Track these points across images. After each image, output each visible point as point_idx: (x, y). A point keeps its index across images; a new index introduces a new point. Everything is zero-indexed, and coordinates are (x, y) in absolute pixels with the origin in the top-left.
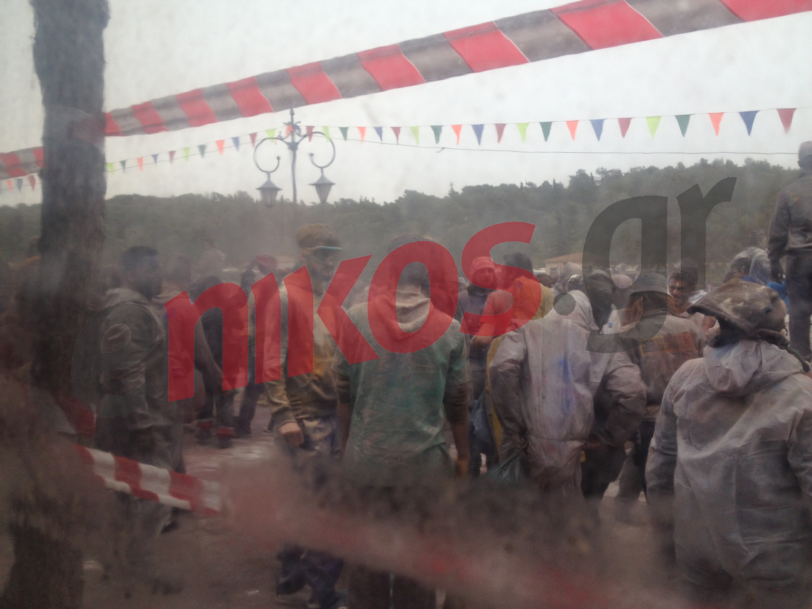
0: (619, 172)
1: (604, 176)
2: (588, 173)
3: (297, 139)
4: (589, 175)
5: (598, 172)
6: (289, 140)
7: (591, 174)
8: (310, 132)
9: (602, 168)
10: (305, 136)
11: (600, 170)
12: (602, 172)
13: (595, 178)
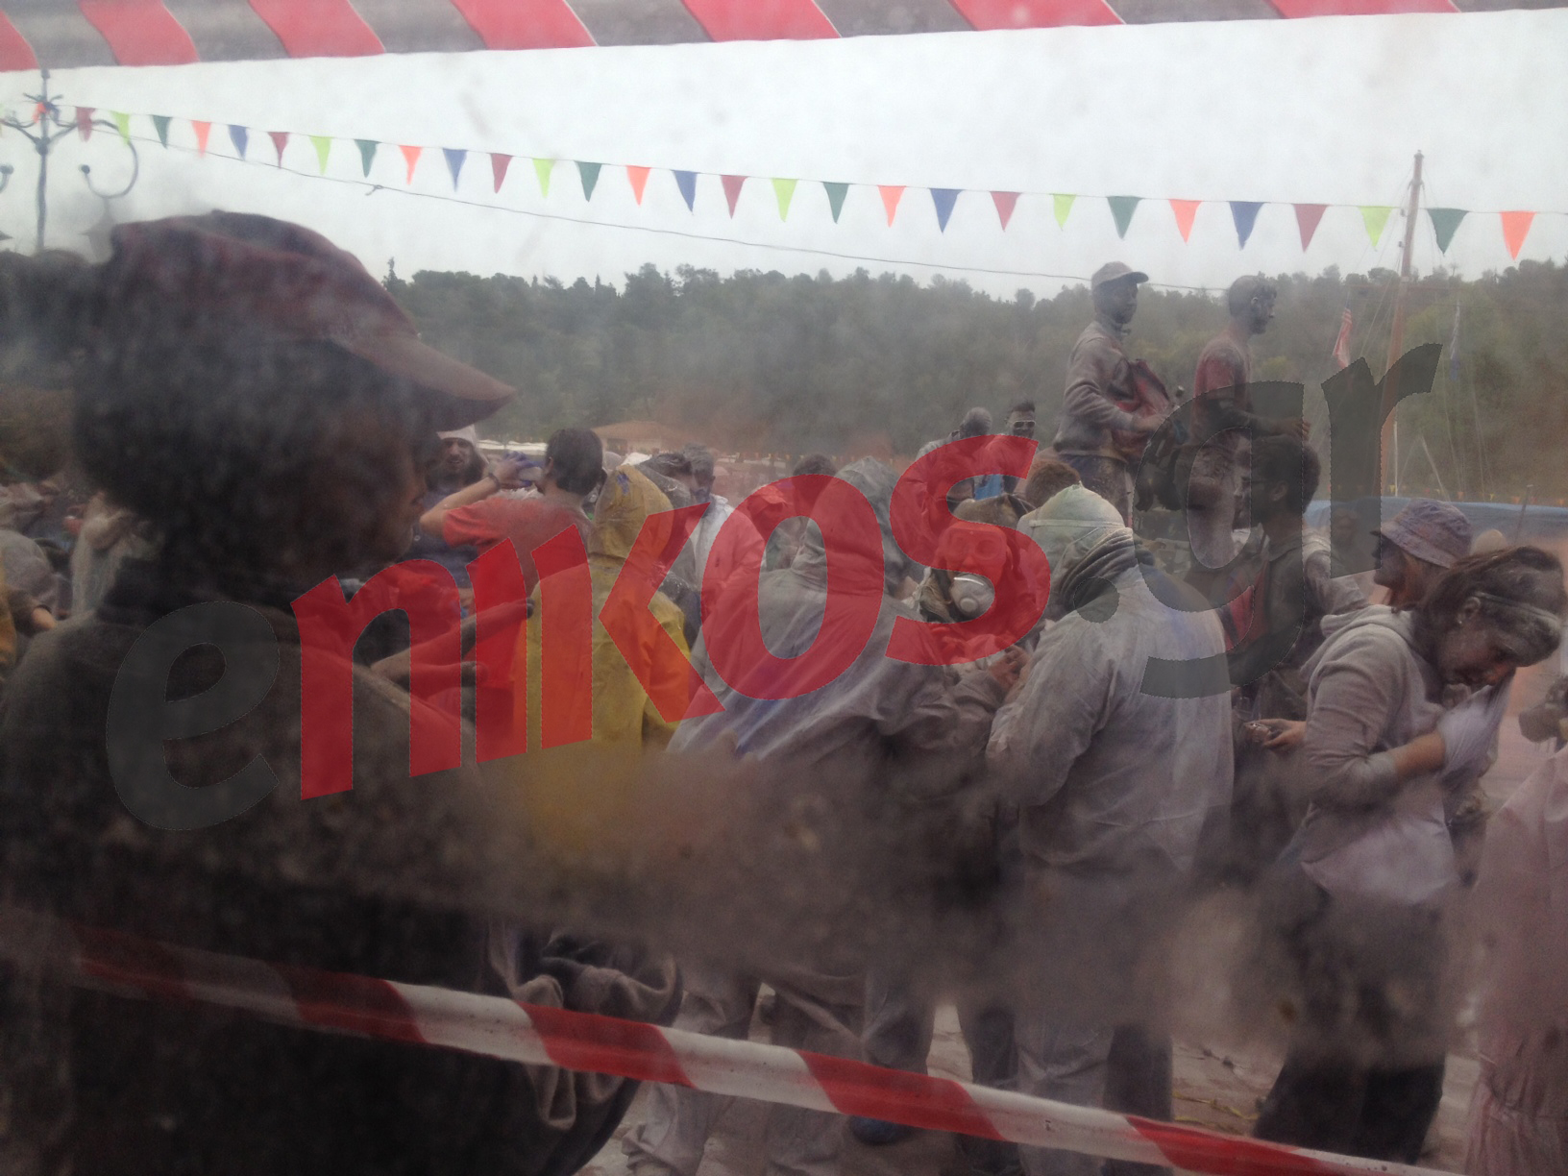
0: (715, 275)
1: (688, 280)
2: (661, 271)
3: (53, 129)
4: (663, 276)
5: (680, 271)
6: (36, 131)
7: (667, 275)
8: (85, 121)
9: (687, 265)
10: (71, 127)
11: (684, 268)
12: (687, 272)
13: (673, 283)
